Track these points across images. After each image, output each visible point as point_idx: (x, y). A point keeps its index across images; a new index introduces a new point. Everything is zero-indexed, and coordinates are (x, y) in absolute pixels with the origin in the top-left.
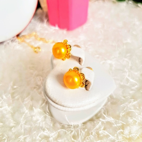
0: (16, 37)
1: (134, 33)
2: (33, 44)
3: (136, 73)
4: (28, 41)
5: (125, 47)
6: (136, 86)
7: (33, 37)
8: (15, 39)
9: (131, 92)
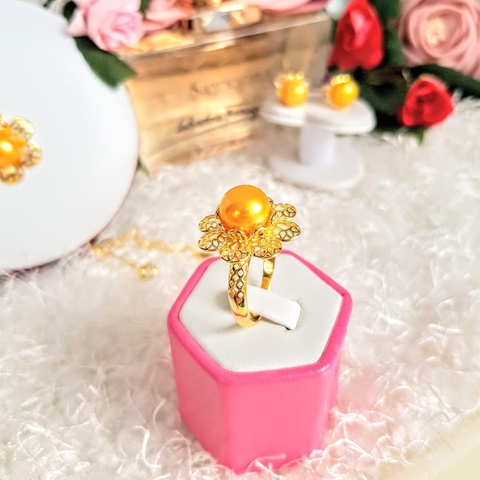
0: (89, 245)
1: (382, 207)
2: (134, 257)
3: (401, 303)
4: (119, 252)
5: (364, 243)
6: (405, 333)
7: (132, 242)
8: (87, 251)
9: (396, 349)
